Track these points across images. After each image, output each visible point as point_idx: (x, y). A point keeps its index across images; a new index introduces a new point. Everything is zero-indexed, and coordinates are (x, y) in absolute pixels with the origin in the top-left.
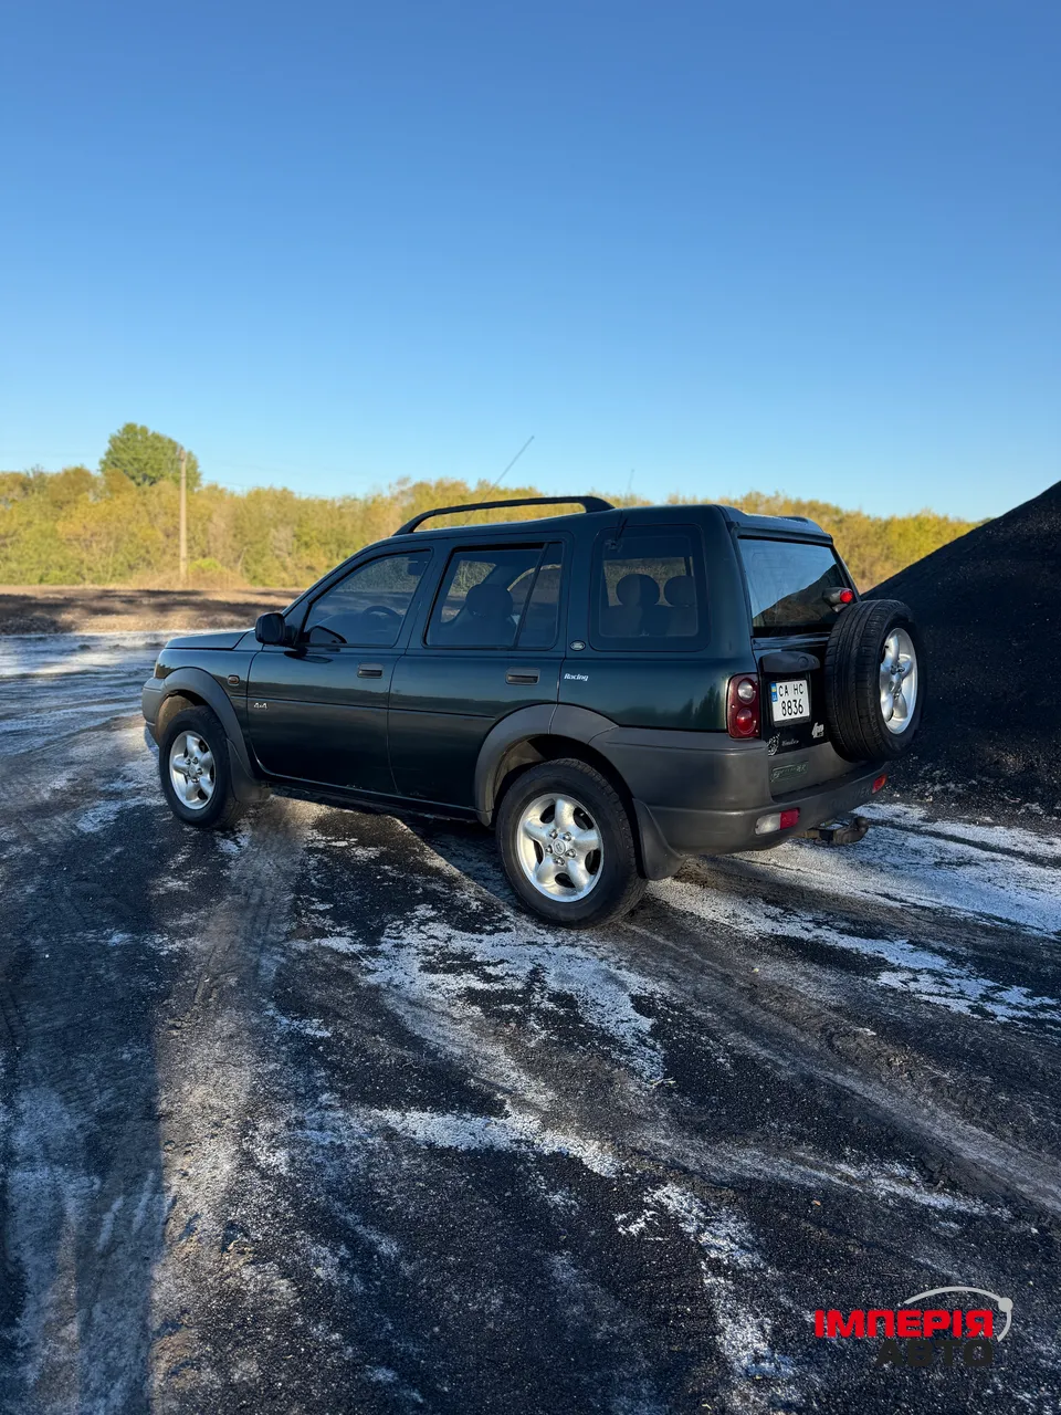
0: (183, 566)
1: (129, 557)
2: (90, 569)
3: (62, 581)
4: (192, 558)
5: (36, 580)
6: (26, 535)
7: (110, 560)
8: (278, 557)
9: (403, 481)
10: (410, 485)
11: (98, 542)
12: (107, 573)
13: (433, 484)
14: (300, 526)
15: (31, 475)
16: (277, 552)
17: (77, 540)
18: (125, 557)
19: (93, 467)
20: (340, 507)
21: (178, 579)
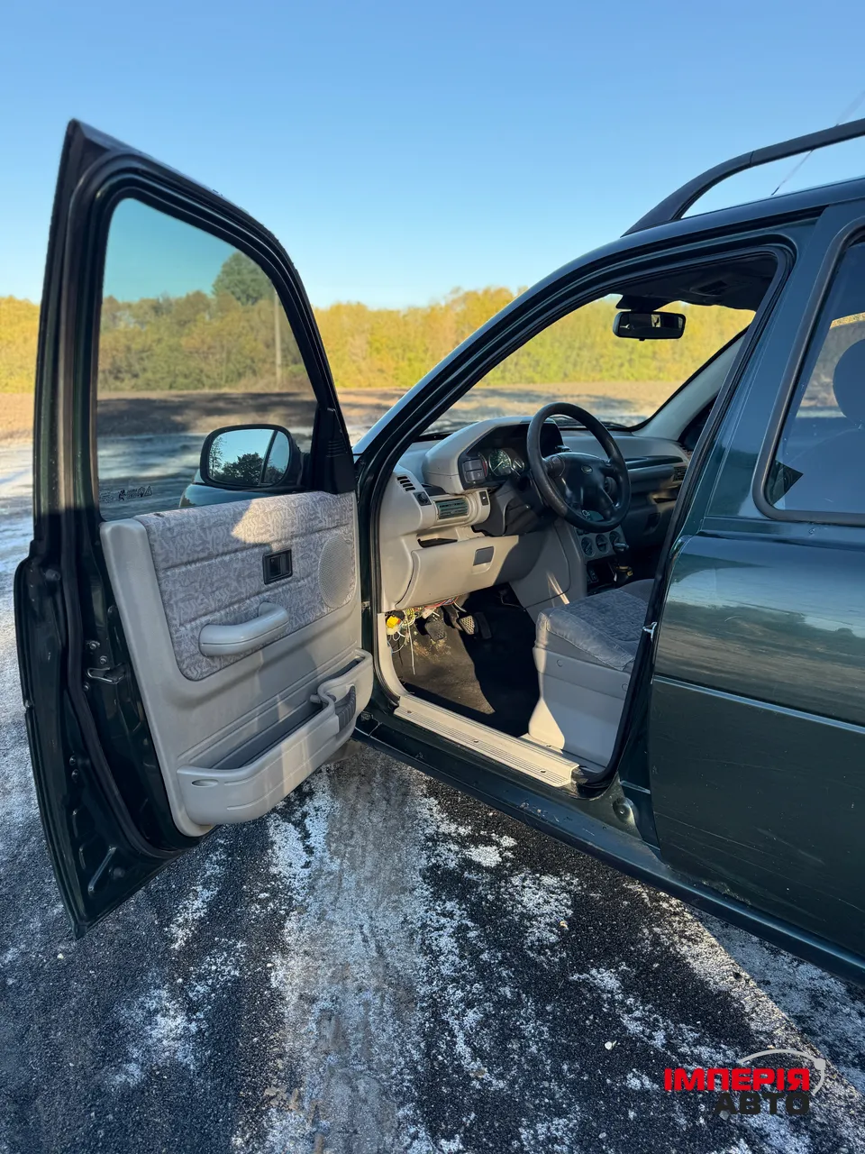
0: (279, 371)
1: (238, 366)
2: (208, 377)
3: (187, 387)
4: (287, 365)
5: (167, 387)
6: (157, 349)
7: (223, 368)
8: (354, 362)
9: (457, 290)
10: (461, 293)
11: (213, 354)
12: (222, 379)
13: (480, 292)
14: (372, 334)
15: (161, 300)
16: (354, 358)
17: (197, 352)
18: (235, 366)
19: (208, 290)
20: (405, 316)
21: (275, 383)
